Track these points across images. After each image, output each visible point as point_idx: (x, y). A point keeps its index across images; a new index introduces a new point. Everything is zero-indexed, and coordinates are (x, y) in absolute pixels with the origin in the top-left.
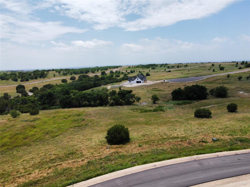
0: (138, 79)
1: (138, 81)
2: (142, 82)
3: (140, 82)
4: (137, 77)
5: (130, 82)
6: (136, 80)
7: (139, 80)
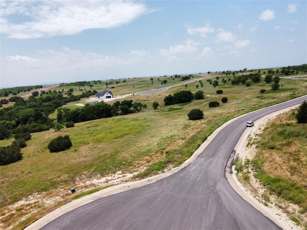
0: (107, 94)
1: (107, 96)
2: (112, 97)
3: (110, 97)
4: (106, 93)
5: (99, 98)
6: (106, 95)
7: (109, 95)
